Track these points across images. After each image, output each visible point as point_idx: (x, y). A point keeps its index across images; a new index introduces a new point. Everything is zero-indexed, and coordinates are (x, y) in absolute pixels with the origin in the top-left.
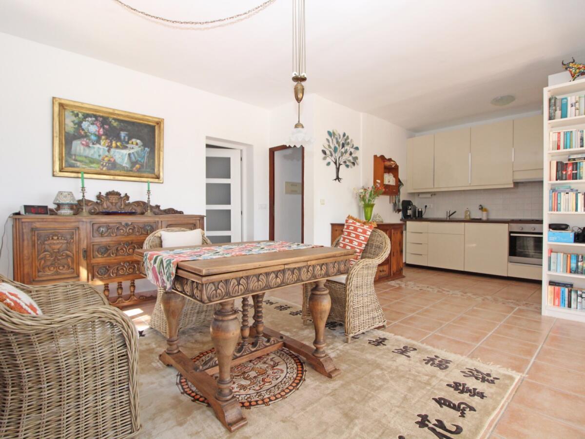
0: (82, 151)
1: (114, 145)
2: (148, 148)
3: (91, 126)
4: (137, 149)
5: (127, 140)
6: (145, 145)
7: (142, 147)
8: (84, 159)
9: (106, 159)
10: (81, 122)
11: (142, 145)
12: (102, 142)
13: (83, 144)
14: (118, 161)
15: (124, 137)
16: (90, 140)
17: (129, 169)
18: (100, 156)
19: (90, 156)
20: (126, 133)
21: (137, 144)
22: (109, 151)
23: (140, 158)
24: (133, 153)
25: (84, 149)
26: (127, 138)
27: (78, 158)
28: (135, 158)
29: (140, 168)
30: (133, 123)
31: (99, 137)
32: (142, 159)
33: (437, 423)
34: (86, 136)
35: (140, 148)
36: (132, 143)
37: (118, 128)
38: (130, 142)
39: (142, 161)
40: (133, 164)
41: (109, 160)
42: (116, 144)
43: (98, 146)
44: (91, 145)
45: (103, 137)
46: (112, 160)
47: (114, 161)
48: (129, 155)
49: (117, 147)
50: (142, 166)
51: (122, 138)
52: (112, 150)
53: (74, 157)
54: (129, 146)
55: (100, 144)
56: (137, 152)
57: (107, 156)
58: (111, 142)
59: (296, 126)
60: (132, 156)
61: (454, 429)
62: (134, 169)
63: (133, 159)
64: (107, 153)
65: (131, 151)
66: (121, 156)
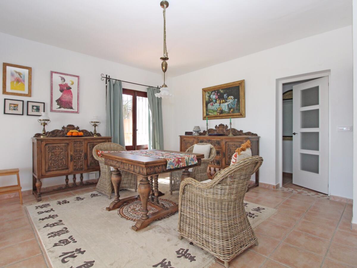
0: (211, 108)
1: (222, 102)
2: (237, 99)
3: (214, 96)
4: (231, 101)
5: (227, 98)
6: (235, 98)
7: (234, 99)
8: (211, 111)
9: (219, 109)
10: (210, 96)
11: (234, 98)
12: (217, 102)
13: (211, 105)
14: (224, 109)
15: (226, 96)
16: (213, 102)
17: (228, 112)
18: (217, 108)
19: (213, 109)
20: (226, 94)
21: (231, 98)
22: (220, 105)
23: (233, 105)
24: (230, 104)
25: (211, 107)
26: (227, 97)
27: (210, 111)
28: (231, 106)
29: (233, 111)
30: (229, 88)
31: (216, 100)
32: (234, 105)
33: (75, 255)
34: (212, 101)
35: (233, 100)
36: (229, 99)
37: (223, 93)
38: (228, 98)
39: (234, 107)
40: (230, 109)
41: (220, 110)
42: (223, 101)
43: (216, 104)
44: (214, 104)
45: (218, 99)
46: (221, 109)
47: (222, 109)
48: (228, 105)
49: (223, 103)
50: (234, 109)
51: (225, 97)
52: (221, 104)
53: (208, 111)
54: (228, 100)
55: (217, 103)
56: (231, 103)
57: (219, 108)
58: (221, 101)
59: (166, 86)
60: (229, 105)
61: (66, 260)
62: (230, 112)
63: (230, 107)
64: (219, 107)
65: (229, 103)
66: (224, 107)
